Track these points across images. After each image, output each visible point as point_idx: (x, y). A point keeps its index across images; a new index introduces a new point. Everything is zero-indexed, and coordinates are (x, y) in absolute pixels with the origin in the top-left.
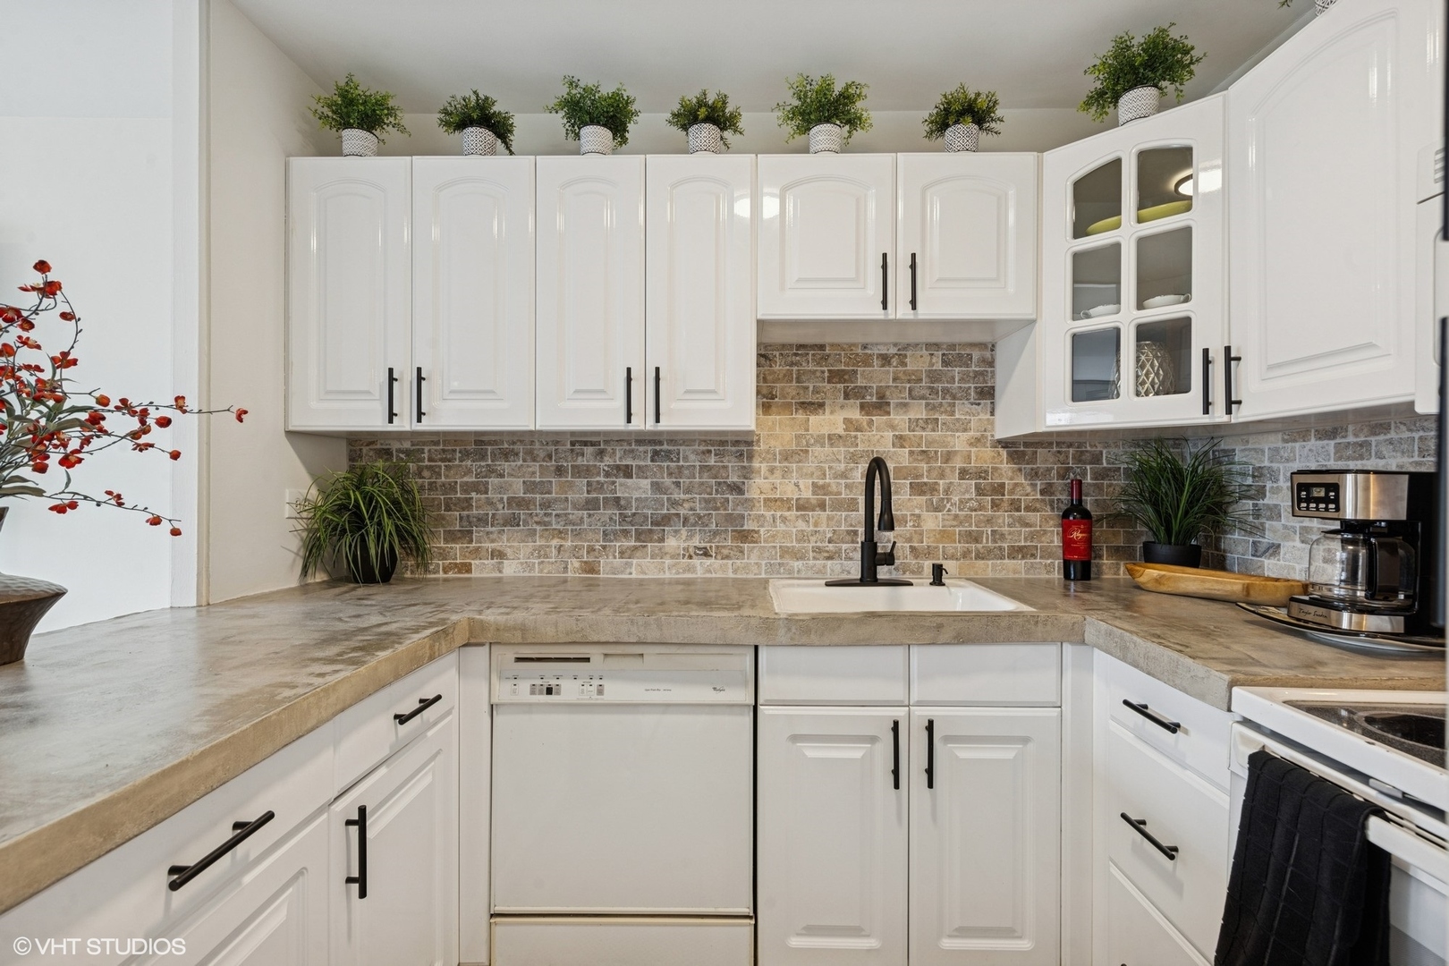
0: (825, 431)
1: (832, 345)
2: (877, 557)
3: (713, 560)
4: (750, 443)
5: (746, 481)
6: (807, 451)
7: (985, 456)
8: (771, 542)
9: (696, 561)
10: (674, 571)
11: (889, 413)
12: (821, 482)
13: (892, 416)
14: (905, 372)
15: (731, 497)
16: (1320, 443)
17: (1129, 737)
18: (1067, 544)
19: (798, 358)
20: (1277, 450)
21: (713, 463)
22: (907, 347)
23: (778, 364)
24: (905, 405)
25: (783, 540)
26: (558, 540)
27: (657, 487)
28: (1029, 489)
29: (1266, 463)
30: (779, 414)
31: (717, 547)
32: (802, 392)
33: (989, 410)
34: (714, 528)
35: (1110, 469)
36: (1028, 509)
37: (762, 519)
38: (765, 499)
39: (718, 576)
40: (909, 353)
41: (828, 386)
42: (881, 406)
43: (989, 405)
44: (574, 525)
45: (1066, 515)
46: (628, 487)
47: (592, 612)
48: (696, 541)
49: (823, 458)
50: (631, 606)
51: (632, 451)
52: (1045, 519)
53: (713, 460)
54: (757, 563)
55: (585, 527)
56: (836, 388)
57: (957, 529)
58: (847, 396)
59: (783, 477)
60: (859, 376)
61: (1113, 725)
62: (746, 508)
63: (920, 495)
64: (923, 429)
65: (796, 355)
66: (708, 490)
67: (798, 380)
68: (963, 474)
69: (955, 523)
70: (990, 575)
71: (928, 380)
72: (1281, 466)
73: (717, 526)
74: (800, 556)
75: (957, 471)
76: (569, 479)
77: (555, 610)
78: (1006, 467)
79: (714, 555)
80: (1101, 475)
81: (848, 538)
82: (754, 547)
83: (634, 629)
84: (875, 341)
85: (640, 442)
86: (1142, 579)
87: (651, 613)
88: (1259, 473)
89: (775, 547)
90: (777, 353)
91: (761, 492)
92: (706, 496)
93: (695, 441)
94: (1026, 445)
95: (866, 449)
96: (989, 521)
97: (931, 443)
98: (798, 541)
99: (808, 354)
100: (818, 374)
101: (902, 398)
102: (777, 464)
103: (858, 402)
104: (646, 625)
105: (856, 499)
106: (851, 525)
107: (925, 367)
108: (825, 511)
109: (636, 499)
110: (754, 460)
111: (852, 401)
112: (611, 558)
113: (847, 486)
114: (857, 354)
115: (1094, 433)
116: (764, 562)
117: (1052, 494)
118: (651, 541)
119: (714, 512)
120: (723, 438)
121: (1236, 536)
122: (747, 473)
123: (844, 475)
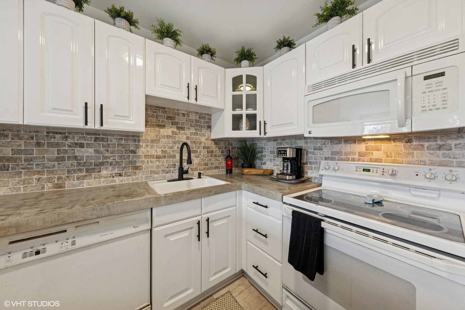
0: (166, 134)
1: (168, 108)
2: (184, 172)
3: (123, 177)
4: (139, 137)
5: (137, 149)
6: (160, 140)
7: (209, 143)
8: (147, 169)
9: (116, 178)
10: (105, 183)
11: (185, 130)
12: (164, 150)
13: (185, 131)
14: (189, 119)
15: (131, 155)
16: (273, 142)
17: (253, 210)
18: (227, 165)
19: (156, 110)
20: (265, 143)
21: (123, 143)
22: (190, 112)
23: (149, 111)
24: (189, 128)
25: (151, 168)
26: (38, 175)
27: (97, 151)
28: (219, 152)
29: (263, 146)
30: (150, 128)
31: (125, 172)
32: (158, 121)
33: (210, 131)
34: (124, 166)
35: (234, 147)
36: (218, 157)
37: (143, 162)
38: (144, 155)
39: (125, 183)
40: (190, 114)
41: (167, 121)
42: (182, 129)
43: (210, 130)
44: (49, 168)
45: (227, 158)
46: (82, 152)
47: (68, 209)
48: (116, 171)
49: (165, 142)
50: (91, 202)
51: (84, 137)
52: (222, 159)
53: (123, 142)
54: (141, 177)
55: (56, 169)
56: (169, 121)
57: (203, 163)
58: (172, 124)
59: (151, 148)
60: (176, 118)
61: (248, 208)
62: (137, 158)
63: (193, 153)
64: (194, 135)
65: (156, 109)
66: (121, 152)
67: (156, 117)
68: (204, 147)
69: (202, 161)
70: (210, 174)
71: (195, 122)
72: (266, 147)
73: (125, 165)
74: (157, 173)
75: (203, 147)
76: (46, 148)
77: (41, 211)
78: (214, 146)
79: (124, 175)
80: (233, 148)
81: (173, 166)
82: (140, 171)
83: (95, 212)
84: (180, 109)
85: (88, 134)
86: (244, 172)
87: (104, 204)
88: (262, 148)
89: (148, 171)
90: (149, 108)
91: (143, 153)
92: (120, 155)
93: (115, 134)
94: (218, 141)
95: (178, 140)
96: (210, 160)
97: (196, 139)
98: (157, 168)
99: (160, 110)
100: (163, 116)
101: (188, 126)
102: (149, 144)
103: (176, 126)
104: (102, 209)
105: (175, 155)
106: (174, 163)
107: (194, 118)
108: (166, 158)
109: (86, 156)
110: (140, 142)
111: (174, 126)
112: (72, 181)
113: (172, 151)
114: (175, 112)
115: (232, 138)
116: (144, 176)
117: (223, 153)
118: (94, 172)
119: (124, 160)
120: (128, 134)
121: (257, 161)
122: (138, 147)
123: (171, 148)
